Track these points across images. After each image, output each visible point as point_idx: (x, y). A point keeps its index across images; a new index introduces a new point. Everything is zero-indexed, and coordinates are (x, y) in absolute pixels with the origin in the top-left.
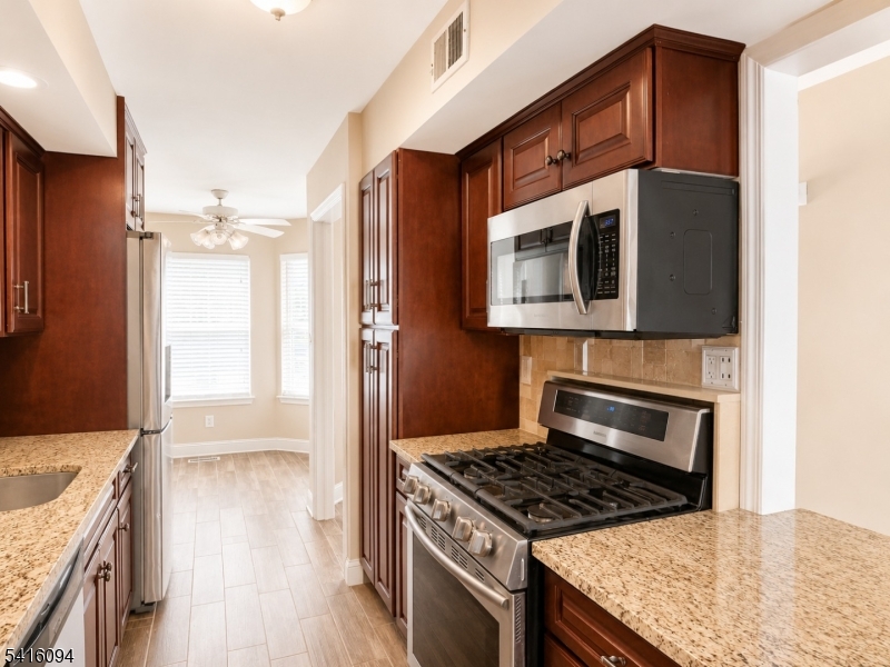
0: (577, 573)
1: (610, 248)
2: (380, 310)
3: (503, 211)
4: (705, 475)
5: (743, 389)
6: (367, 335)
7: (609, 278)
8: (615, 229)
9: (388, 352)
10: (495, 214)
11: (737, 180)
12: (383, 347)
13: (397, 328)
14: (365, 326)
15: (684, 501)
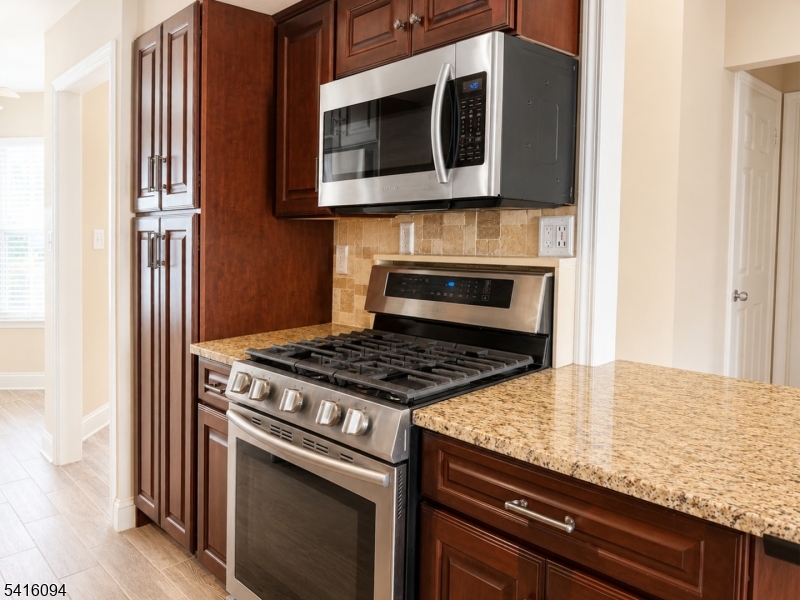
0: (469, 428)
1: (475, 113)
2: (170, 191)
3: (335, 79)
4: (547, 335)
5: (579, 251)
6: (146, 225)
7: (473, 144)
8: (480, 95)
9: (184, 241)
10: (324, 81)
11: (578, 58)
12: (175, 235)
13: (199, 211)
14: (140, 215)
15: (530, 361)
